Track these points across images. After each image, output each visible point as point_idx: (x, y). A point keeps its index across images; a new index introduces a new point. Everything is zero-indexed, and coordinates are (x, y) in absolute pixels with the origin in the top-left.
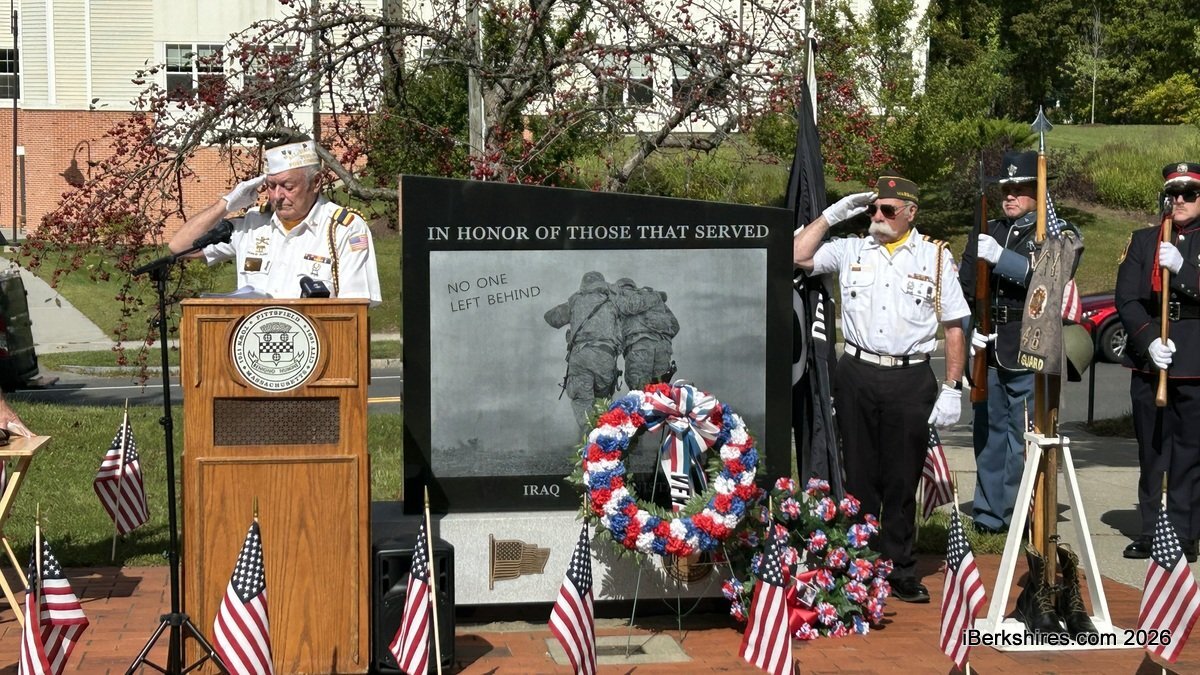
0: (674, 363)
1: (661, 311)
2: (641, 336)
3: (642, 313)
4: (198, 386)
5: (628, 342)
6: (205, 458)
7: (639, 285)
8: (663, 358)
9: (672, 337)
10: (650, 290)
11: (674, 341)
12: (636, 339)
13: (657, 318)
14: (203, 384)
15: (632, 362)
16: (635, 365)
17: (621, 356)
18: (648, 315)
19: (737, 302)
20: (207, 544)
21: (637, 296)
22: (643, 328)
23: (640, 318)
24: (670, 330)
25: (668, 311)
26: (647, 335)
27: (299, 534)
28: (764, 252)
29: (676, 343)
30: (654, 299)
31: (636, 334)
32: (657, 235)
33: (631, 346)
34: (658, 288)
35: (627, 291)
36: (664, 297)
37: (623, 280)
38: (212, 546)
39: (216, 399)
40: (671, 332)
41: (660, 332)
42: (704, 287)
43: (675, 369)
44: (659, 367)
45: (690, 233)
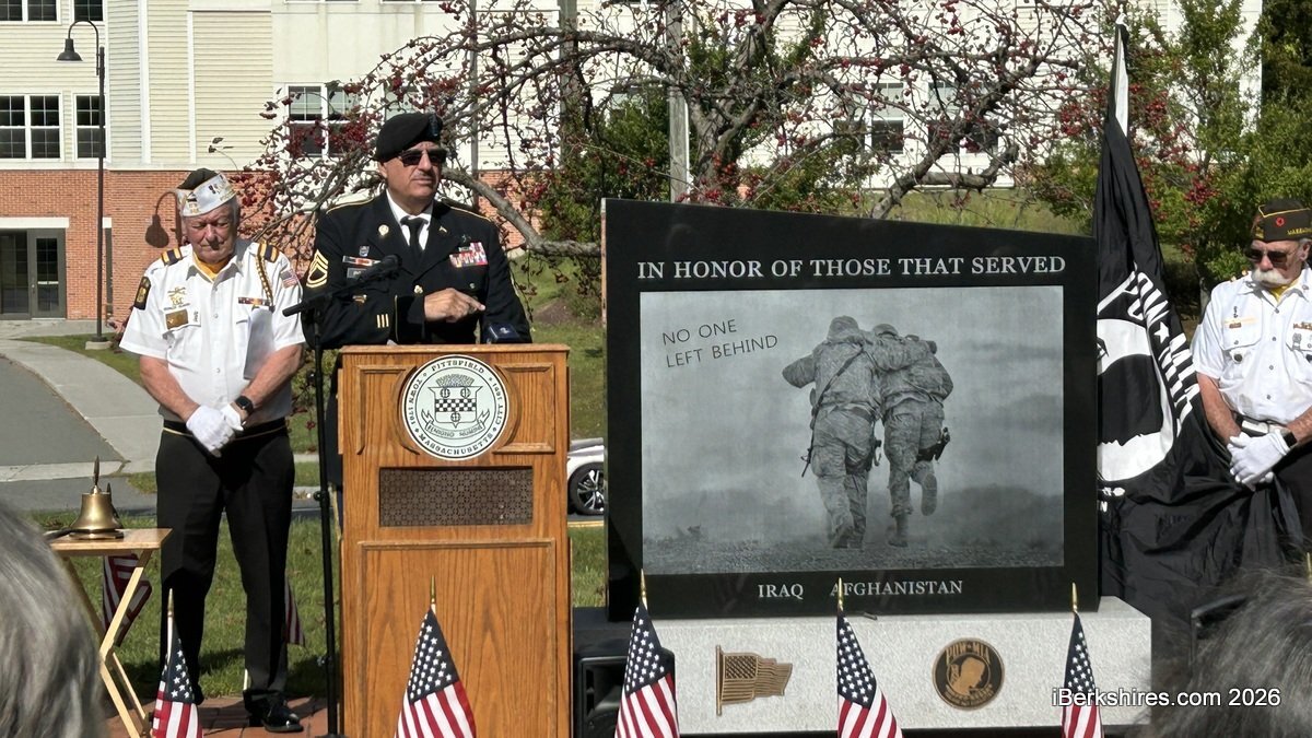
0: (946, 430)
1: (930, 366)
2: (905, 396)
3: (906, 368)
4: (360, 453)
5: (888, 405)
6: (370, 542)
7: (902, 334)
8: (932, 425)
9: (944, 397)
10: (915, 339)
11: (945, 403)
12: (898, 400)
13: (923, 373)
14: (368, 450)
15: (893, 429)
16: (897, 434)
17: (879, 423)
18: (912, 371)
19: (1024, 353)
20: (372, 648)
21: (899, 347)
22: (907, 386)
23: (903, 375)
24: (941, 390)
25: (938, 365)
26: (911, 396)
27: (484, 636)
28: (1059, 290)
29: (950, 407)
30: (921, 349)
31: (898, 394)
32: (923, 270)
33: (892, 409)
34: (927, 337)
35: (886, 340)
36: (933, 348)
37: (880, 327)
38: (378, 651)
39: (382, 469)
40: (942, 391)
41: (928, 391)
42: (984, 335)
43: (948, 438)
44: (926, 435)
45: (966, 268)
